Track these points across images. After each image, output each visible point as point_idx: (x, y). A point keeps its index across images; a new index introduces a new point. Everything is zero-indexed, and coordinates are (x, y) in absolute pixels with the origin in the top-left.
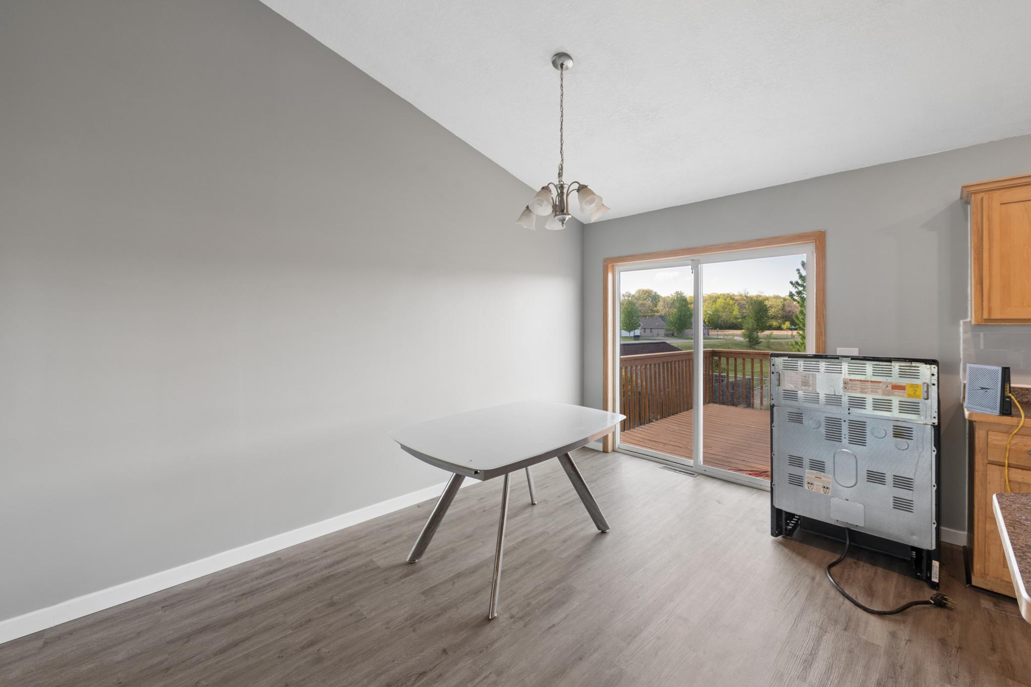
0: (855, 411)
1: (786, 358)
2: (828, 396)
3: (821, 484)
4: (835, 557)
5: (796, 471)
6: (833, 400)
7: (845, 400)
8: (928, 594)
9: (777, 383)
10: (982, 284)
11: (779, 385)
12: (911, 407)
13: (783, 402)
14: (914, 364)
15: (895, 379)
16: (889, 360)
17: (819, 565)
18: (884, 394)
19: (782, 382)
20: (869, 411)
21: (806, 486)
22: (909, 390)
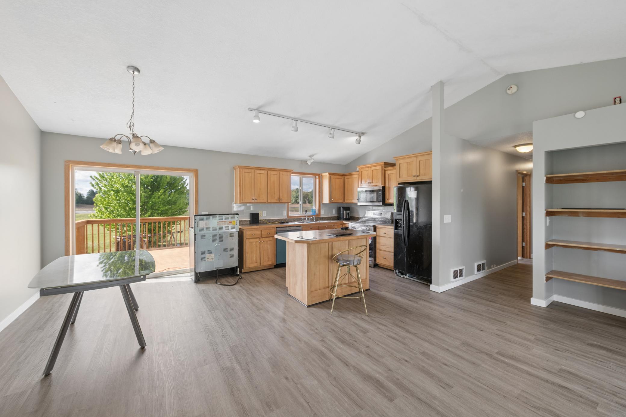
0: (220, 231)
1: (200, 216)
2: (213, 228)
3: (211, 258)
4: (215, 281)
5: (203, 256)
6: (214, 229)
7: (218, 228)
8: (238, 277)
9: (197, 226)
10: (241, 193)
11: (198, 226)
12: (233, 227)
13: (199, 233)
14: (234, 215)
15: (230, 220)
16: (228, 214)
17: (213, 283)
18: (227, 225)
19: (199, 225)
20: (224, 230)
21: (206, 260)
22: (233, 223)
